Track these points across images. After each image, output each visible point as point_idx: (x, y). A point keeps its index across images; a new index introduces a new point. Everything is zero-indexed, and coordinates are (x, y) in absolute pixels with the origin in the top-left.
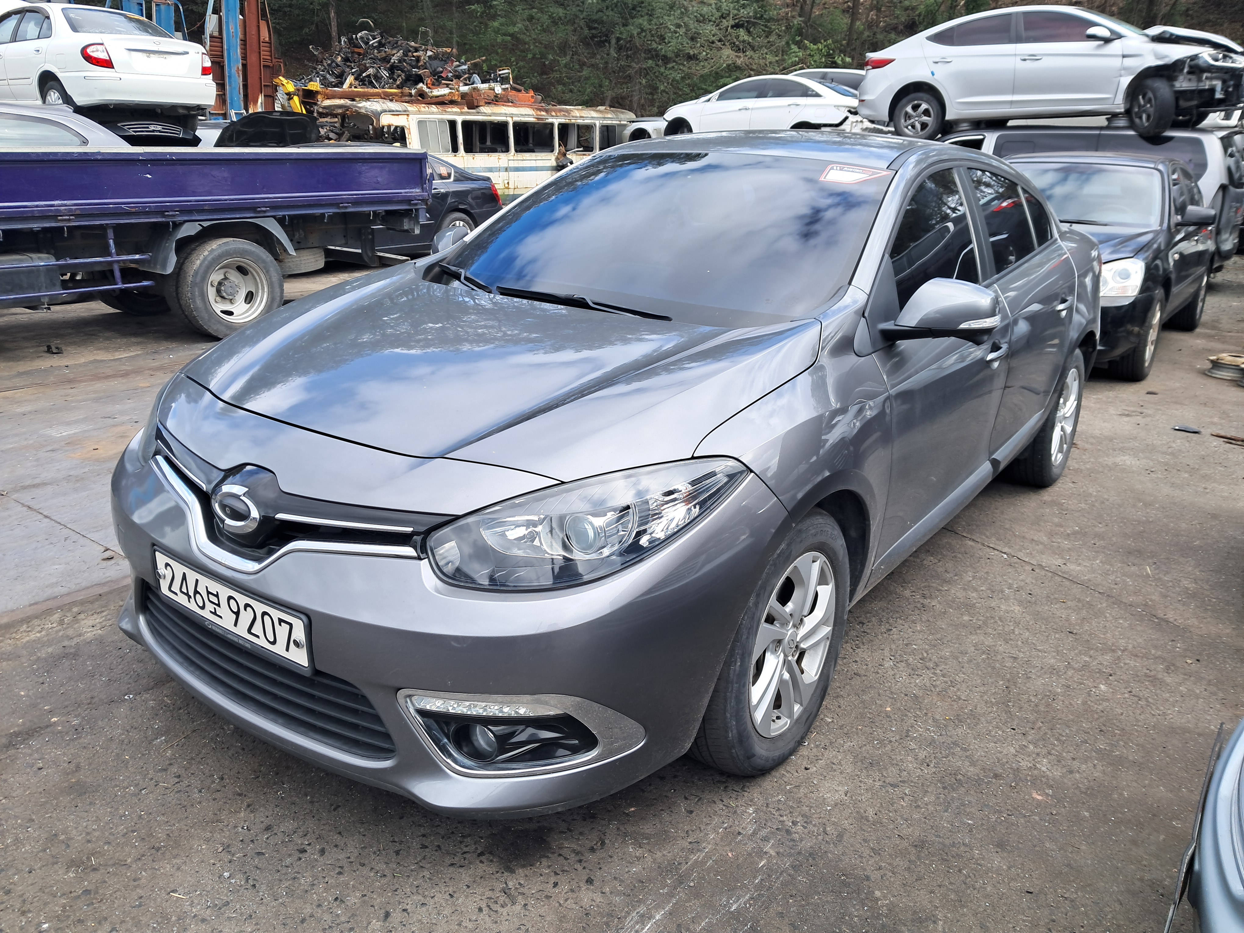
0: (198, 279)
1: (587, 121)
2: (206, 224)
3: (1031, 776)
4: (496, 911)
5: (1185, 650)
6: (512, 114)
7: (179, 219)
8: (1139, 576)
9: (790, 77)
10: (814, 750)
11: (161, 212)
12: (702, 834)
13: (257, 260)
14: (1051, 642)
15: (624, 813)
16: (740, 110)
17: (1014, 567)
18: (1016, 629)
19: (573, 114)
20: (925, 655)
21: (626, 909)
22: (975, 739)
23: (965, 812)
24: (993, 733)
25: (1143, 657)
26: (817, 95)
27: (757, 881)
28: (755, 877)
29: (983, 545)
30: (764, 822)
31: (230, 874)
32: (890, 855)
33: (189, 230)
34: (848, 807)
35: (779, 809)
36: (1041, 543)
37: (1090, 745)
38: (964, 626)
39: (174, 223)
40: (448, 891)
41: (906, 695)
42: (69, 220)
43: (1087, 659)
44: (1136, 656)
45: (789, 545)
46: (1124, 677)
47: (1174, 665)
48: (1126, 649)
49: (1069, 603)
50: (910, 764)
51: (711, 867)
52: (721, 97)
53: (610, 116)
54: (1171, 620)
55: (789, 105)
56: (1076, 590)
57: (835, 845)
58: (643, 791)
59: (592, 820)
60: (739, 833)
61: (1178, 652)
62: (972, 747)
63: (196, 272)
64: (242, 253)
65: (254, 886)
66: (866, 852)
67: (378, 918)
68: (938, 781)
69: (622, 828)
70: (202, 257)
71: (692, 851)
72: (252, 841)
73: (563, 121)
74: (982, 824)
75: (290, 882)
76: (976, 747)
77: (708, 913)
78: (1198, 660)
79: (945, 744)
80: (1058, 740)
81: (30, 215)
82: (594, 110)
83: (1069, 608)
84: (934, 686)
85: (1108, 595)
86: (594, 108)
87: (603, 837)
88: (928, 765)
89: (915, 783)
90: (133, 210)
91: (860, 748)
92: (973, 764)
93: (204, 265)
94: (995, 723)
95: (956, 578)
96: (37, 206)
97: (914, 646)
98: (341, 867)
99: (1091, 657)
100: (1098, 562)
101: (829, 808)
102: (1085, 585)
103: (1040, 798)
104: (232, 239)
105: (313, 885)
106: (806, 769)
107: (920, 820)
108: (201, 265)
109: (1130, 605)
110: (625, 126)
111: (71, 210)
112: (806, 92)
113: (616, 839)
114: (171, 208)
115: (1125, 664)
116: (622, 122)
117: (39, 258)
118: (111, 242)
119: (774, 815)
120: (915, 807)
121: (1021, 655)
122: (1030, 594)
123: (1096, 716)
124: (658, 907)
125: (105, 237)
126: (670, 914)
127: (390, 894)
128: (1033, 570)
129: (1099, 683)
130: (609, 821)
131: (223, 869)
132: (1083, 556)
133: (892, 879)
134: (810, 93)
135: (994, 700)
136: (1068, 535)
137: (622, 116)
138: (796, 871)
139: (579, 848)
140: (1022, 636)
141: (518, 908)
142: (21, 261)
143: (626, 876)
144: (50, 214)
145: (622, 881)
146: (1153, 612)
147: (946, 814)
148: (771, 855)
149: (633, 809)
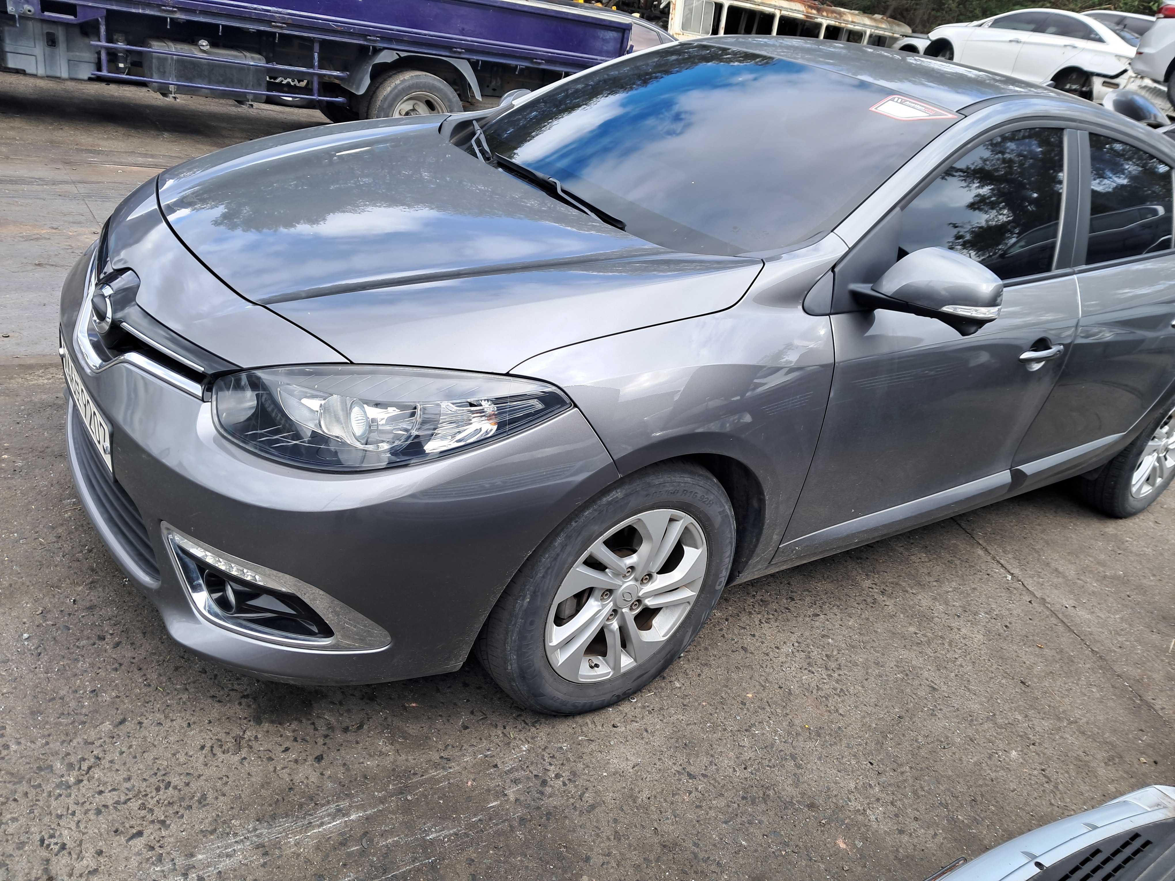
0: (386, 105)
1: (858, 28)
2: (403, 54)
3: (852, 820)
4: (214, 755)
5: (1149, 745)
6: (782, 7)
7: (380, 45)
8: (1156, 646)
9: (1081, 17)
10: (638, 710)
11: (363, 35)
12: (460, 753)
13: (444, 97)
14: (991, 685)
15: (403, 706)
16: (1011, 41)
17: (1011, 592)
18: (960, 659)
19: (845, 17)
20: (835, 653)
21: (330, 798)
22: (820, 759)
23: (747, 830)
24: (845, 760)
25: (1089, 737)
26: (1100, 40)
27: (474, 820)
28: (475, 815)
29: (994, 558)
30: (528, 763)
31: (28, 637)
32: (630, 845)
33: (387, 57)
34: (626, 781)
35: (553, 757)
36: (1064, 577)
37: (948, 811)
38: (904, 638)
39: (374, 48)
40: (190, 720)
41: (780, 688)
42: (281, 28)
43: (1020, 718)
44: (1083, 733)
45: (627, 495)
46: (1048, 752)
47: (1121, 757)
48: (1076, 722)
49: (1046, 651)
50: (726, 762)
51: (443, 788)
52: (996, 24)
53: (883, 26)
54: (1157, 707)
55: (1065, 46)
56: (1066, 640)
57: (581, 813)
58: (438, 691)
59: (368, 701)
60: (496, 766)
61: (1138, 745)
62: (809, 766)
63: (385, 98)
64: (432, 89)
65: (40, 654)
66: (608, 832)
67: (113, 722)
68: (744, 788)
69: (389, 720)
70: (393, 85)
71: (436, 766)
72: (70, 614)
73: (832, 23)
74: (756, 851)
75: (69, 662)
76: (814, 768)
77: (403, 832)
78: (1156, 763)
79: (782, 753)
80: (915, 792)
81: (247, 16)
82: (868, 18)
83: (1042, 656)
84: (818, 688)
85: (1101, 657)
86: (870, 15)
87: (365, 721)
88: (745, 769)
89: (716, 781)
90: (339, 29)
91: (688, 725)
92: (796, 784)
93: (394, 93)
94: (856, 750)
95: (935, 584)
96: (255, 9)
97: (830, 640)
98: (121, 665)
99: (1026, 716)
100: (1117, 616)
101: (605, 774)
102: (1081, 638)
103: (843, 846)
104: (424, 73)
105: (86, 671)
106: (614, 726)
107: (691, 821)
108: (391, 92)
109: (1118, 676)
110: (896, 39)
111: (284, 18)
112: (1088, 34)
113: (376, 728)
114: (374, 34)
115: (1062, 737)
116: (895, 35)
117: (252, 58)
118: (316, 55)
119: (544, 760)
120: (697, 807)
121: (944, 688)
122: (1006, 626)
123: (980, 782)
124: (360, 808)
125: (311, 50)
126: (367, 819)
127: (139, 704)
128: (1030, 602)
129: (1012, 749)
130: (384, 708)
131: (28, 630)
132: (1104, 606)
133: (612, 871)
134: (1092, 36)
135: (874, 725)
136: (1105, 577)
137: (897, 28)
138: (520, 824)
139: (335, 723)
140: (961, 669)
141: (237, 758)
142: (236, 57)
143: (356, 766)
144: (266, 18)
145: (348, 770)
146: (1141, 692)
147: (724, 825)
148: (509, 799)
149: (414, 705)
